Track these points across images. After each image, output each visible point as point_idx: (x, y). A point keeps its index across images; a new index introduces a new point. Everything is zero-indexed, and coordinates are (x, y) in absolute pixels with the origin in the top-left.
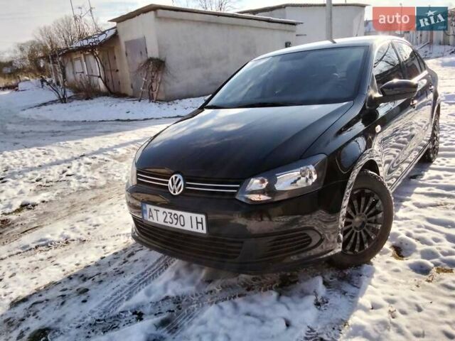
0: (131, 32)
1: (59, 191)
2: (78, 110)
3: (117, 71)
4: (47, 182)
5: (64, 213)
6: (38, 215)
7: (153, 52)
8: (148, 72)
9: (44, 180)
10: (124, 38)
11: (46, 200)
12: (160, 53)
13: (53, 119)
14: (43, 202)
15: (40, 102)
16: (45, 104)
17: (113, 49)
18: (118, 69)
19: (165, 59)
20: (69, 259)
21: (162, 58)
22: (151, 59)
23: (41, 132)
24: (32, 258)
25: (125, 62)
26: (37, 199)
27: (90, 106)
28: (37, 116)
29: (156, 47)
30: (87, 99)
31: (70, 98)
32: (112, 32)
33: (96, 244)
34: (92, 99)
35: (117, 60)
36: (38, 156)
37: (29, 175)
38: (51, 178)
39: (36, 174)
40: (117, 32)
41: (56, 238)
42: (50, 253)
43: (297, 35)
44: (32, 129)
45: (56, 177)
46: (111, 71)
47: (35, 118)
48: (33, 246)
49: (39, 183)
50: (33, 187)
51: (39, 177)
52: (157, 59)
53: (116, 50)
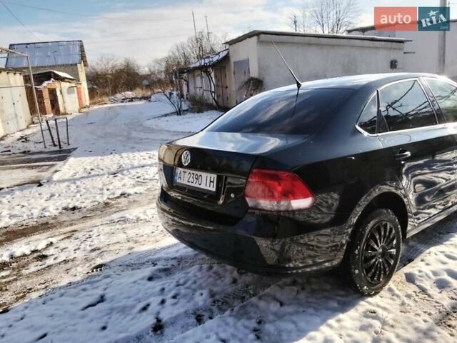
0: (239, 54)
1: (148, 187)
2: (188, 122)
3: (227, 87)
4: (144, 179)
5: (146, 202)
6: (129, 202)
7: (254, 73)
8: (248, 90)
9: (142, 178)
10: (233, 59)
11: (138, 192)
12: (259, 73)
13: (167, 129)
14: (136, 193)
15: (164, 113)
16: (166, 115)
17: (225, 67)
18: (228, 85)
19: (263, 78)
20: (133, 231)
21: (261, 78)
22: (252, 79)
23: (154, 140)
24: (113, 227)
25: (233, 79)
26: (131, 191)
27: (198, 118)
28: (156, 125)
29: (257, 69)
30: (198, 112)
31: (184, 111)
32: (225, 53)
33: (153, 224)
34: (202, 112)
35: (227, 78)
36: (145, 159)
37: (133, 172)
38: (147, 177)
39: (138, 173)
40: (228, 53)
41: (131, 217)
42: (124, 226)
43: (405, 53)
44: (148, 137)
45: (150, 177)
46: (222, 87)
47: (154, 127)
48: (117, 220)
49: (138, 180)
50: (133, 182)
51: (139, 175)
52: (257, 79)
53: (227, 70)
